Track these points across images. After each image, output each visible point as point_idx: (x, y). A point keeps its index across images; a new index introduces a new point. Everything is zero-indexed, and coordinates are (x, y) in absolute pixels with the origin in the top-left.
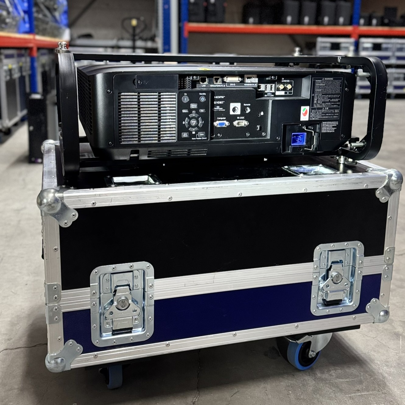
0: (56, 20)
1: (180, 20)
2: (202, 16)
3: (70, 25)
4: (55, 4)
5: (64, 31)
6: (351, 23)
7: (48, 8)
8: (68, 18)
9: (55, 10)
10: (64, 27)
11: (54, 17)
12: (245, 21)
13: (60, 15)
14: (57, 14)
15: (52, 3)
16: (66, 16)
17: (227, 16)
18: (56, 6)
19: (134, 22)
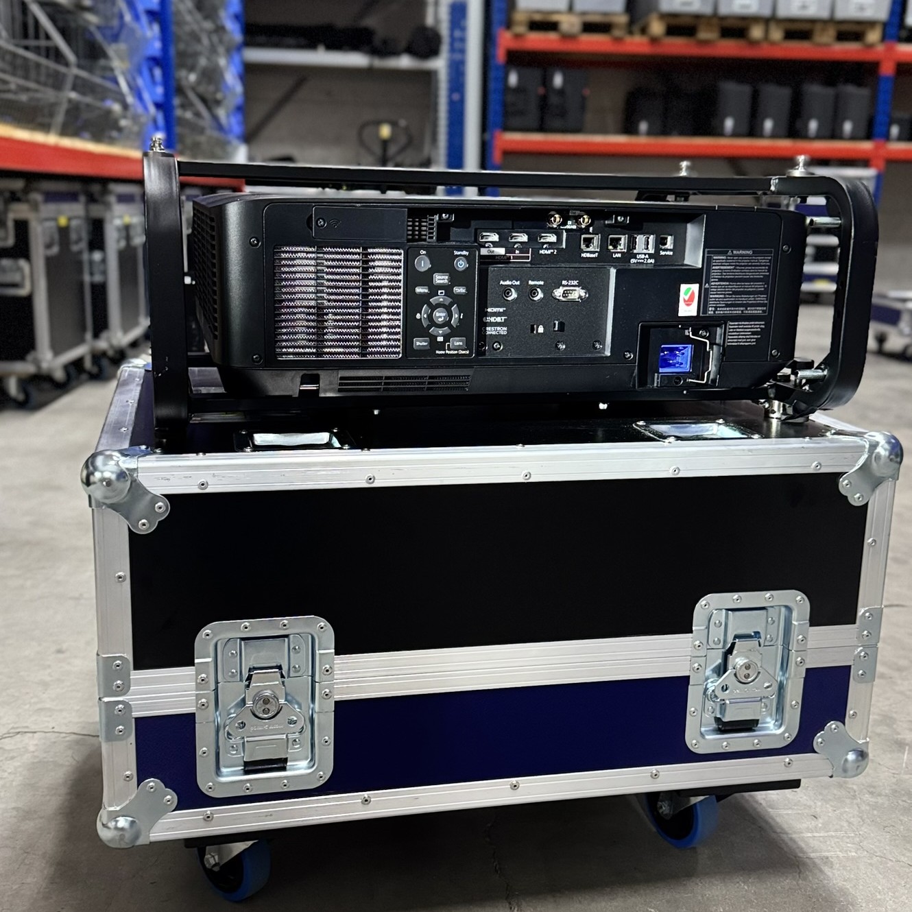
0: (220, 127)
1: (484, 127)
2: (533, 117)
3: (248, 138)
4: (217, 90)
5: (236, 149)
6: (869, 136)
7: (204, 100)
8: (245, 122)
9: (218, 103)
10: (235, 142)
11: (215, 118)
12: (629, 128)
13: (228, 116)
14: (221, 113)
15: (211, 88)
16: (240, 117)
17: (589, 117)
18: (219, 96)
19: (385, 131)
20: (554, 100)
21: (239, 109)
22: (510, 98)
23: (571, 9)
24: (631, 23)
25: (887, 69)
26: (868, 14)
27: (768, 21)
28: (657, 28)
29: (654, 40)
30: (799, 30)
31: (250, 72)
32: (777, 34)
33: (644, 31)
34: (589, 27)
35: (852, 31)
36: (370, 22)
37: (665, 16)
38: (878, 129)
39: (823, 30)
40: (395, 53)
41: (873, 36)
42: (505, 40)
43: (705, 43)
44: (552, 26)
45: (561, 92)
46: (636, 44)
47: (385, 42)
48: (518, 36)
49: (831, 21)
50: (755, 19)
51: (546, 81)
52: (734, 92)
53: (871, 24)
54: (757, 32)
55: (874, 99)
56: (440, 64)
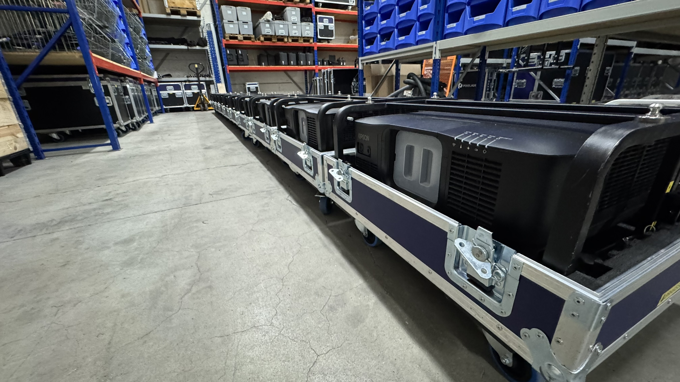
0: (149, 66)
1: (223, 65)
4: (145, 55)
5: (154, 72)
6: (314, 65)
9: (146, 59)
10: (153, 70)
12: (260, 64)
14: (148, 62)
16: (152, 63)
19: (196, 66)
22: (228, 57)
23: (240, 33)
24: (255, 37)
25: (316, 49)
26: (309, 36)
27: (288, 37)
28: (262, 39)
29: (262, 42)
30: (295, 39)
32: (290, 40)
33: (259, 39)
34: (245, 38)
35: (307, 39)
36: (185, 37)
37: (263, 35)
38: (316, 63)
39: (300, 39)
40: (195, 46)
41: (311, 41)
42: (224, 42)
43: (274, 42)
44: (236, 38)
45: (241, 55)
46: (258, 43)
47: (191, 42)
48: (227, 40)
49: (302, 37)
50: (285, 36)
51: (237, 52)
52: (283, 55)
53: (311, 38)
54: (286, 40)
55: (314, 56)
56: (208, 48)
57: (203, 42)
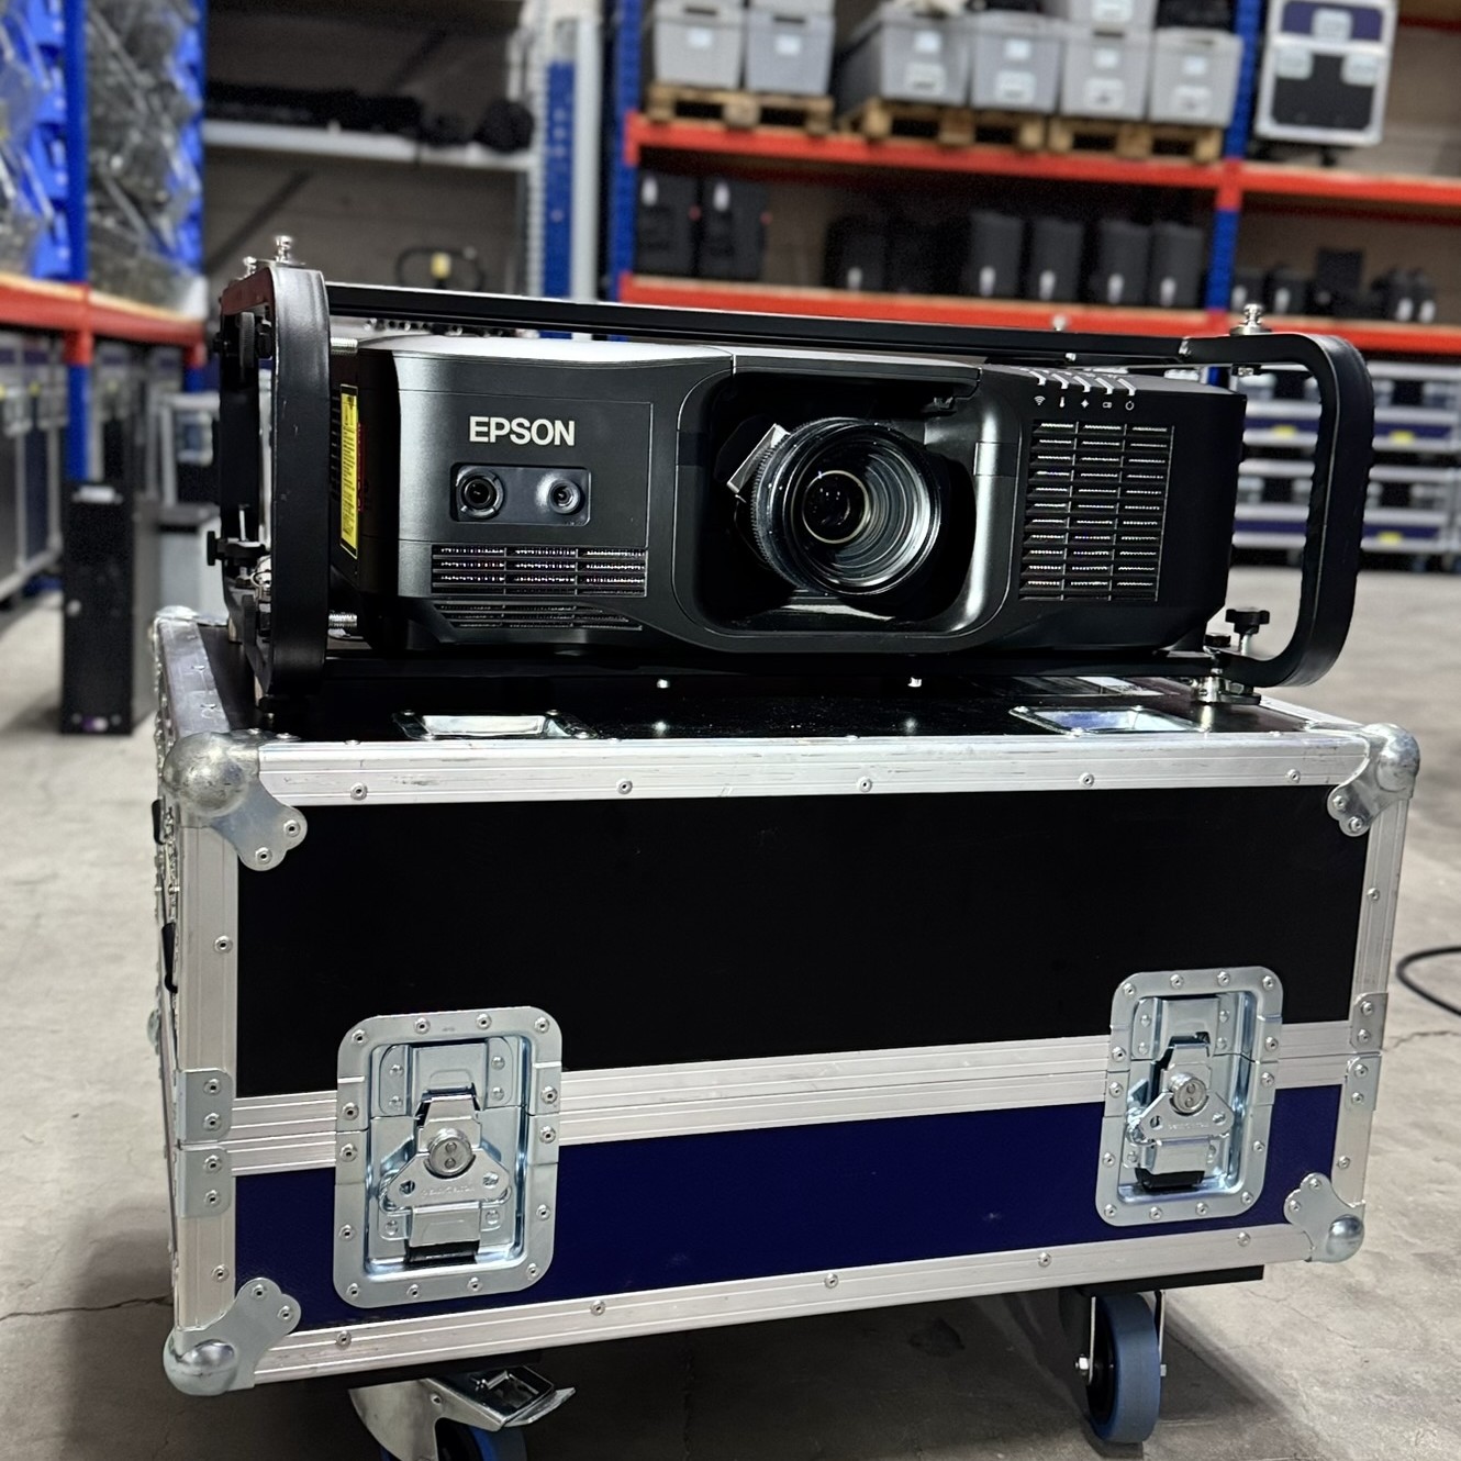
0: (162, 247)
1: (602, 267)
2: (682, 254)
3: (207, 267)
4: (158, 186)
5: (188, 283)
6: (1200, 303)
7: (135, 201)
8: (203, 240)
9: (159, 207)
10: (186, 272)
11: (155, 232)
12: (832, 278)
13: (175, 230)
14: (164, 223)
15: (148, 182)
16: (194, 233)
17: (770, 260)
18: (161, 196)
19: (440, 265)
20: (715, 228)
21: (194, 219)
22: (646, 222)
23: (742, 84)
24: (837, 111)
25: (1229, 201)
26: (1200, 114)
27: (1050, 118)
28: (877, 122)
29: (873, 142)
30: (1096, 135)
31: (213, 159)
32: (1062, 140)
33: (856, 125)
34: (770, 116)
35: (1175, 140)
36: (416, 89)
37: (891, 104)
38: (1215, 293)
39: (1133, 136)
40: (459, 141)
41: (1208, 148)
42: (637, 129)
43: (951, 149)
44: (713, 111)
45: (727, 216)
46: (844, 146)
47: (440, 122)
48: (657, 124)
49: (1144, 123)
50: (1028, 115)
51: (703, 198)
52: (995, 227)
53: (1205, 129)
54: (1031, 136)
56: (531, 162)
57: (510, 130)
